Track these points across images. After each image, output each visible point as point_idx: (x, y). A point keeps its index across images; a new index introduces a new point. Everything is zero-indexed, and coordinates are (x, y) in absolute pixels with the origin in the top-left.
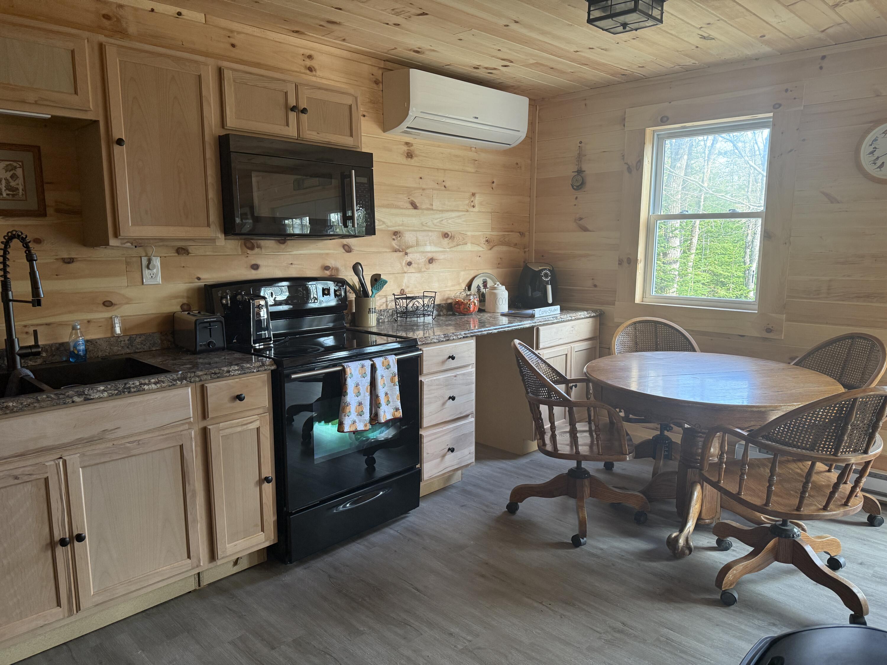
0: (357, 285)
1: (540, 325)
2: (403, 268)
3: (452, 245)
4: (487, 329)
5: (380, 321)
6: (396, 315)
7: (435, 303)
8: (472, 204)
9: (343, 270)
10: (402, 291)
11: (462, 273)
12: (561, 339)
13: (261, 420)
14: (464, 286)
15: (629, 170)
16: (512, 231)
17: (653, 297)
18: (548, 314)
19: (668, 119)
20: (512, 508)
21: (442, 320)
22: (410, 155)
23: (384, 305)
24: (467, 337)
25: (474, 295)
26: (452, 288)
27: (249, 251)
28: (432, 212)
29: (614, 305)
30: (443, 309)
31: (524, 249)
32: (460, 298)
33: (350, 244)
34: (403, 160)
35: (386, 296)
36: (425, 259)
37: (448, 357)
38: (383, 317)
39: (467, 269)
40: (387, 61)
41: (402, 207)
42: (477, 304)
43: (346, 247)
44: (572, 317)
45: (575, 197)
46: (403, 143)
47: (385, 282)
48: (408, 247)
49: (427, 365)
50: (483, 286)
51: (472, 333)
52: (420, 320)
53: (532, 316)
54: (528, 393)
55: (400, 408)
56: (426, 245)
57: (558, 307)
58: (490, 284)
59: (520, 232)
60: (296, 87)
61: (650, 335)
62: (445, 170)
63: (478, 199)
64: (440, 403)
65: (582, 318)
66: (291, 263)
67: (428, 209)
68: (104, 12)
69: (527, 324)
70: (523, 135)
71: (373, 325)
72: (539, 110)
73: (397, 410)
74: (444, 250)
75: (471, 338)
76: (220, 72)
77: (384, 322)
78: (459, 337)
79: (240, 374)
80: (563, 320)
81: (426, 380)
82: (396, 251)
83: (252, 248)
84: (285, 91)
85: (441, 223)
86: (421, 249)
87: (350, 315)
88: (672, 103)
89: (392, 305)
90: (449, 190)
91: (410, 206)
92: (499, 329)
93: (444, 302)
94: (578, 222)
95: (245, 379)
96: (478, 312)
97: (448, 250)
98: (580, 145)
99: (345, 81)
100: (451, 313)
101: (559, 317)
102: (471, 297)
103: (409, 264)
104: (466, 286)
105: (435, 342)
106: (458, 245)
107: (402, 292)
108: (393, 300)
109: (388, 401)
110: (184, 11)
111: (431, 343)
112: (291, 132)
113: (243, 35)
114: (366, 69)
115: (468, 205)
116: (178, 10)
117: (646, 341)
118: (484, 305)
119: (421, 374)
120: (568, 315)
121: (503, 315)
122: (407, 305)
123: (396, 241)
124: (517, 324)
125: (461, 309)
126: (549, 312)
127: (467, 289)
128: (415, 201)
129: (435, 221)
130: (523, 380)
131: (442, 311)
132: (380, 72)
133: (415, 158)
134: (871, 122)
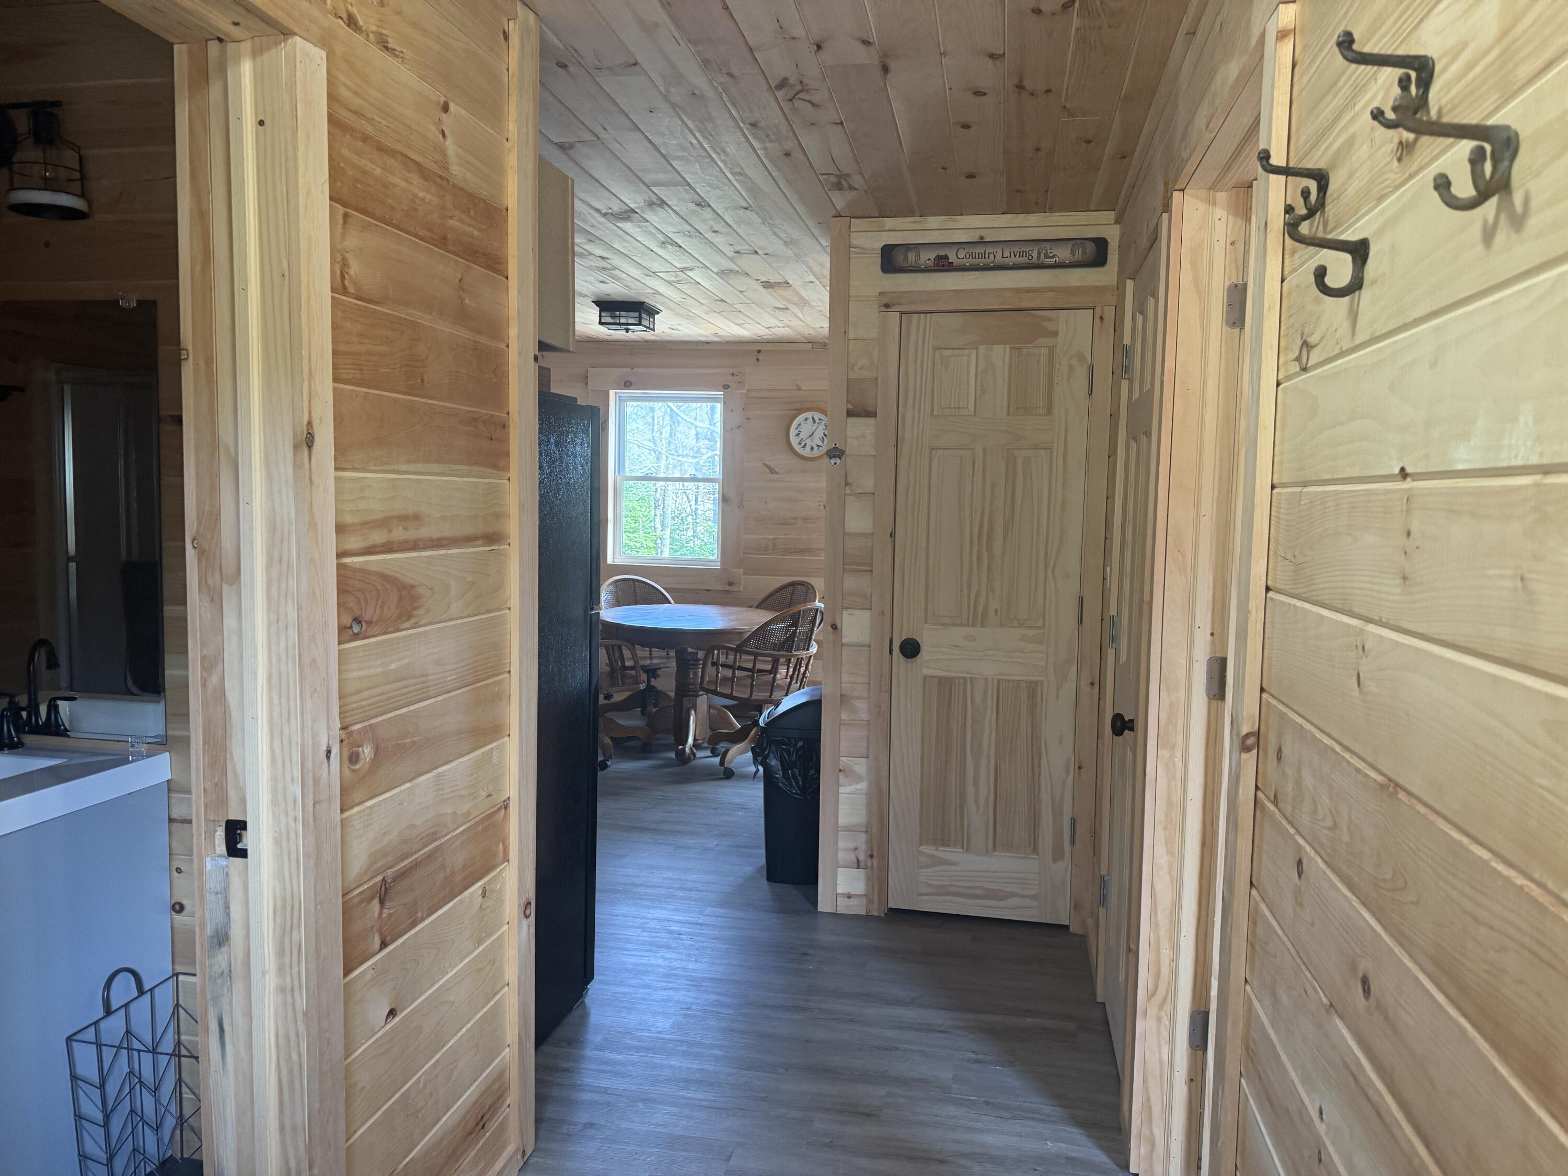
19: (631, 384)
61: (630, 591)
88: (635, 370)
134: (796, 410)
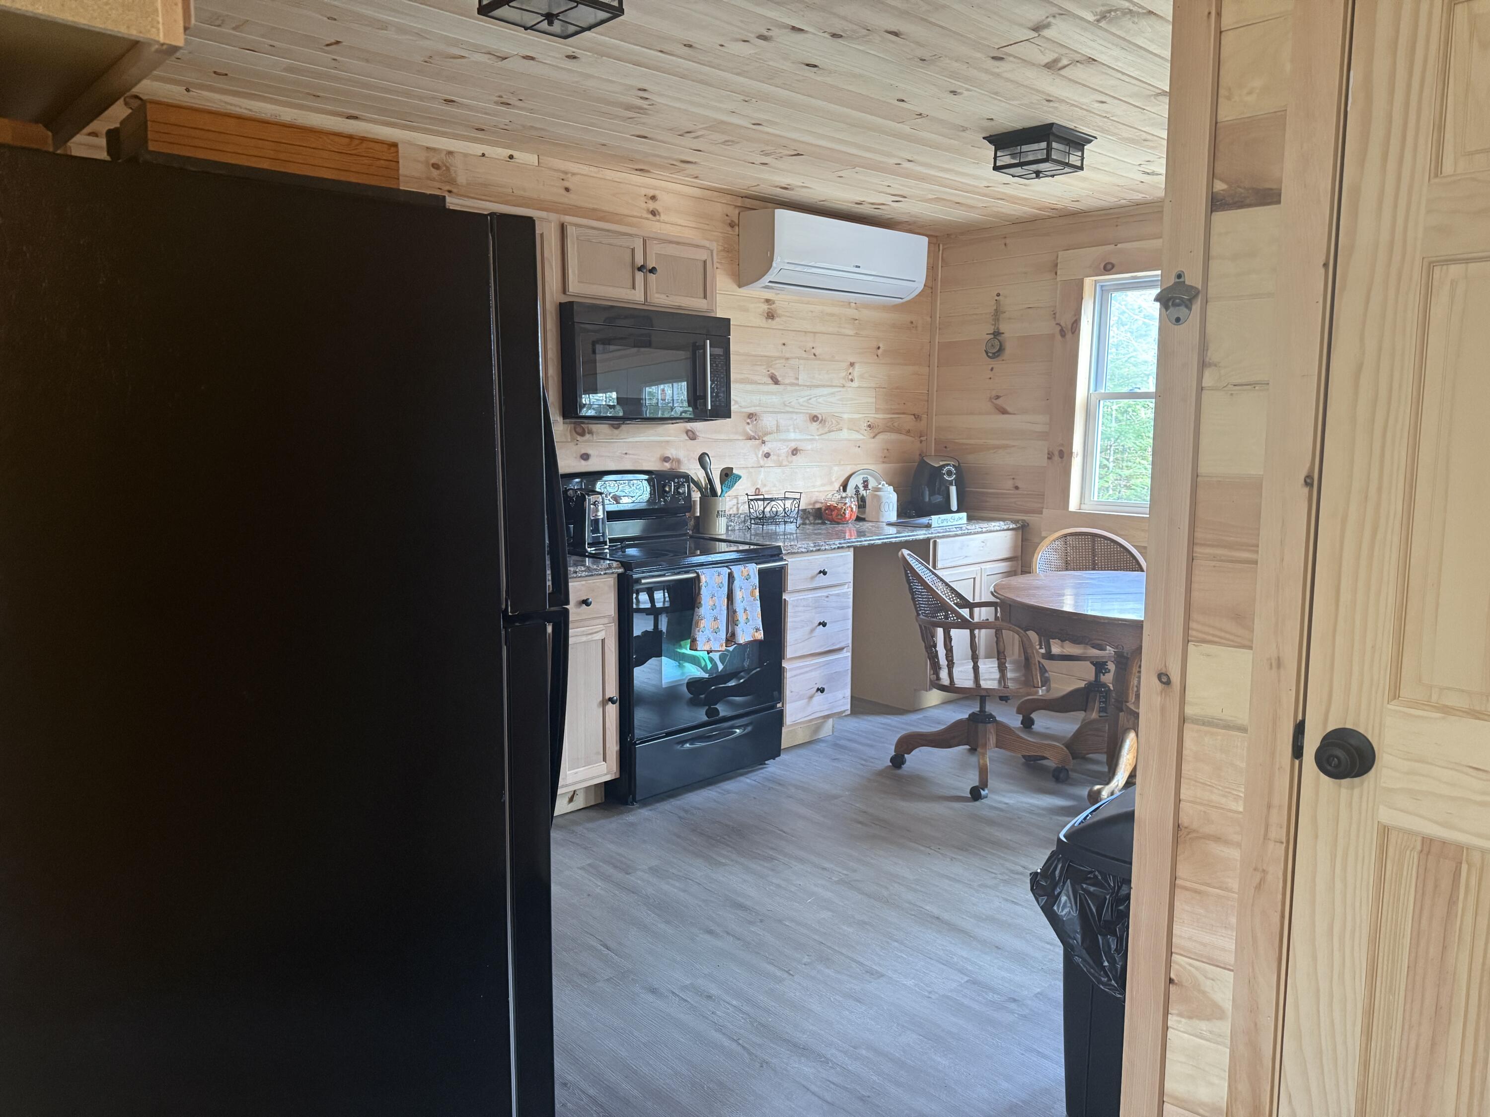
0: (703, 481)
1: (939, 537)
2: (758, 462)
3: (823, 432)
4: (868, 539)
5: (730, 528)
6: (749, 521)
7: (800, 508)
8: (850, 377)
9: (686, 462)
10: (757, 490)
11: (836, 468)
12: (966, 557)
13: (606, 631)
14: (837, 485)
15: (1063, 333)
16: (904, 413)
17: (1095, 503)
18: (949, 523)
19: (1113, 266)
20: (898, 761)
21: (808, 529)
22: (771, 316)
23: (735, 509)
24: (842, 547)
25: (852, 497)
26: (821, 489)
27: (579, 438)
28: (797, 388)
29: (1042, 514)
30: (809, 515)
31: (920, 437)
32: (832, 501)
33: (695, 429)
34: (762, 322)
35: (736, 497)
36: (787, 450)
37: (818, 571)
38: (732, 524)
39: (842, 463)
40: (746, 197)
41: (759, 382)
42: (854, 510)
43: (690, 433)
44: (982, 528)
45: (990, 368)
46: (763, 300)
47: (740, 477)
48: (766, 434)
49: (793, 580)
50: (863, 487)
51: (849, 543)
52: (781, 528)
53: (929, 526)
54: (918, 615)
55: (761, 628)
56: (788, 431)
57: (964, 515)
58: (872, 484)
59: (914, 415)
60: (645, 242)
61: (1086, 552)
62: (815, 333)
63: (857, 371)
64: (808, 629)
65: (997, 531)
66: (625, 452)
67: (792, 384)
68: (433, 161)
69: (921, 534)
70: (919, 286)
71: (722, 533)
72: (943, 250)
73: (757, 630)
74: (812, 437)
75: (847, 549)
76: (563, 228)
77: (735, 530)
78: (833, 547)
79: (587, 576)
80: (969, 531)
81: (792, 599)
82: (750, 438)
83: (582, 434)
84: (632, 247)
85: (808, 403)
86: (783, 436)
87: (693, 520)
88: (1119, 246)
89: (744, 509)
90: (819, 359)
91: (770, 381)
92: (883, 539)
93: (811, 507)
94: (994, 401)
95: (591, 581)
96: (855, 520)
97: (817, 437)
98: (997, 298)
99: (694, 226)
100: (820, 521)
101: (964, 528)
102: (847, 500)
103: (767, 455)
104: (841, 486)
105: (802, 552)
106: (830, 432)
107: (758, 492)
108: (745, 502)
109: (747, 619)
110: (516, 154)
111: (797, 553)
112: (637, 296)
113: (579, 176)
114: (719, 209)
115: (844, 378)
116: (510, 152)
117: (1079, 560)
118: (864, 513)
119: (785, 591)
120: (977, 526)
121: (890, 524)
122: (764, 508)
123: (751, 426)
124: (907, 534)
125: (834, 516)
126: (952, 521)
127: (842, 490)
128: (777, 374)
129: (801, 400)
130: (913, 599)
131: (807, 518)
132: (737, 212)
133: (777, 319)
